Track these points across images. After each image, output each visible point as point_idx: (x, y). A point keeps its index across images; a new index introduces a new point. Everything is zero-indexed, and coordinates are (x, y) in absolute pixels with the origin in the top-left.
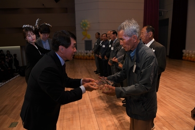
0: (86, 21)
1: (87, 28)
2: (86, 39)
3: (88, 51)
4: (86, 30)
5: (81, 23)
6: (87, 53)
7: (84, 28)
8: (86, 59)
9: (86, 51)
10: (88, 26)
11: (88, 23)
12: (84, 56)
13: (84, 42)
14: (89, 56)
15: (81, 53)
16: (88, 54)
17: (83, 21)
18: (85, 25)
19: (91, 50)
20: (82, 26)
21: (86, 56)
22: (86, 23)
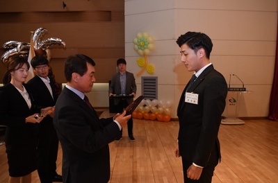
0: (145, 34)
1: (147, 51)
2: (145, 75)
3: (148, 101)
4: (144, 55)
5: (136, 40)
6: (145, 106)
7: (141, 51)
8: (143, 119)
10: (151, 46)
11: (150, 39)
12: (138, 111)
13: (140, 80)
14: (150, 112)
16: (147, 108)
17: (140, 35)
18: (142, 45)
19: (155, 98)
20: (136, 46)
21: (143, 112)
22: (145, 40)
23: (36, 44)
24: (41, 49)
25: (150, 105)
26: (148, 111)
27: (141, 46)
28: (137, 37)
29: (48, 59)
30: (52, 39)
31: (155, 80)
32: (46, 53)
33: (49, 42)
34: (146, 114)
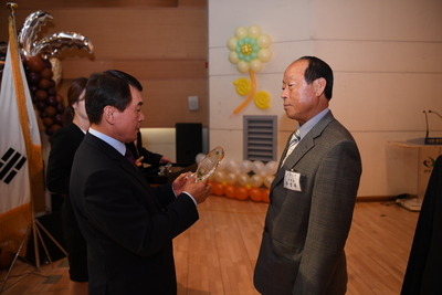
0: (254, 31)
1: (256, 64)
2: (252, 111)
3: (258, 165)
4: (251, 72)
5: (234, 43)
6: (251, 174)
7: (243, 65)
8: (249, 199)
9: (247, 164)
10: (264, 53)
11: (264, 40)
12: (237, 185)
13: (239, 124)
14: (262, 186)
15: (227, 170)
16: (256, 178)
17: (242, 32)
18: (247, 51)
19: (271, 158)
20: (235, 56)
21: (248, 186)
22: (253, 42)
23: (29, 46)
24: (39, 55)
25: (263, 173)
26: (260, 184)
27: (245, 53)
28: (236, 36)
29: (56, 78)
30: (62, 35)
31: (271, 122)
32: (50, 66)
33: (56, 40)
34: (255, 191)
